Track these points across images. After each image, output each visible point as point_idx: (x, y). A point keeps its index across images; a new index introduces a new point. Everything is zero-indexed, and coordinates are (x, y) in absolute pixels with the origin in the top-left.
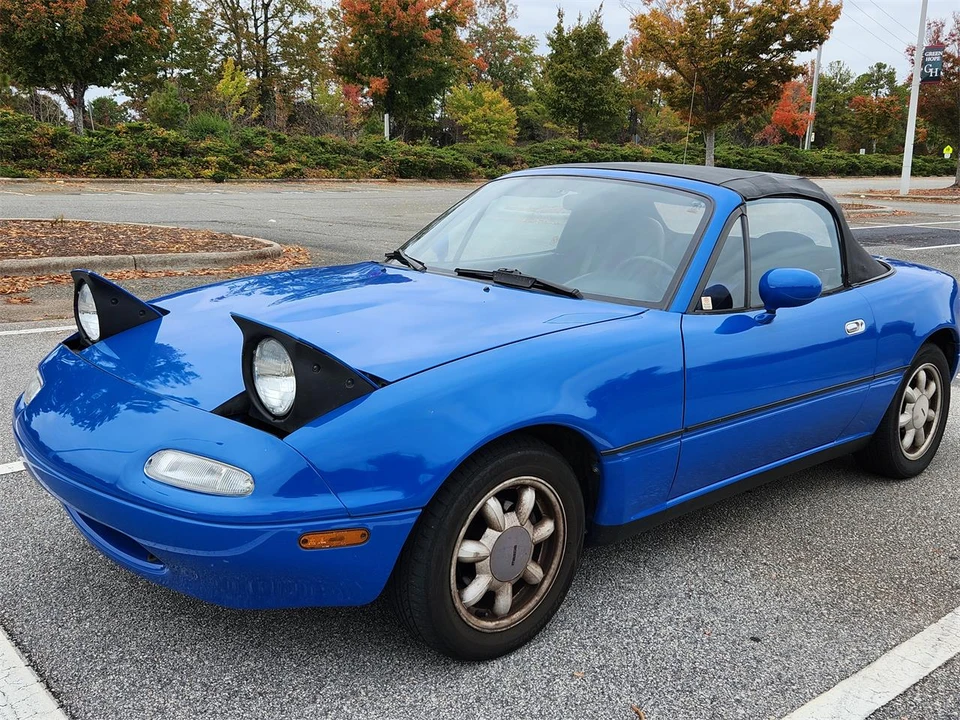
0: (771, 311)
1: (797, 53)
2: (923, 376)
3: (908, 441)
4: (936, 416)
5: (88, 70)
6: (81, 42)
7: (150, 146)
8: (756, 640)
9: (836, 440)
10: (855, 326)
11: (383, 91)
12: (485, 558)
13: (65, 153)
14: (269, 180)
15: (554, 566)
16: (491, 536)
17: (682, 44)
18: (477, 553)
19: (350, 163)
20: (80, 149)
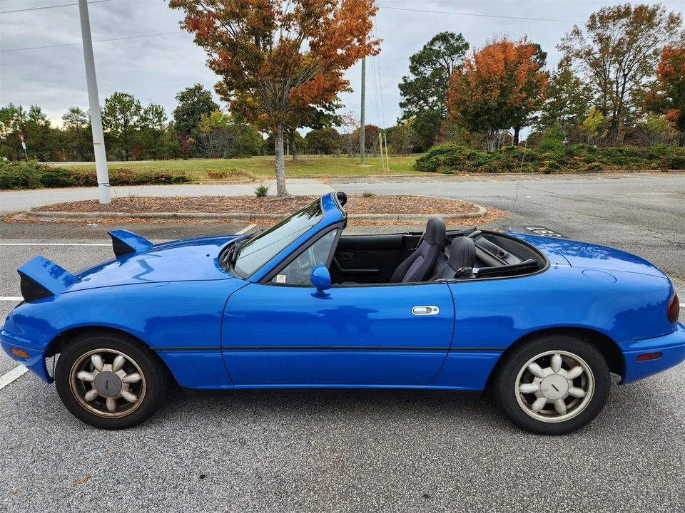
0: (322, 290)
2: (558, 360)
3: (538, 405)
4: (588, 396)
5: (499, 122)
6: (496, 110)
8: (202, 477)
9: (428, 385)
10: (426, 310)
11: (676, 117)
12: (91, 381)
14: (578, 172)
18: (84, 378)
19: (636, 161)
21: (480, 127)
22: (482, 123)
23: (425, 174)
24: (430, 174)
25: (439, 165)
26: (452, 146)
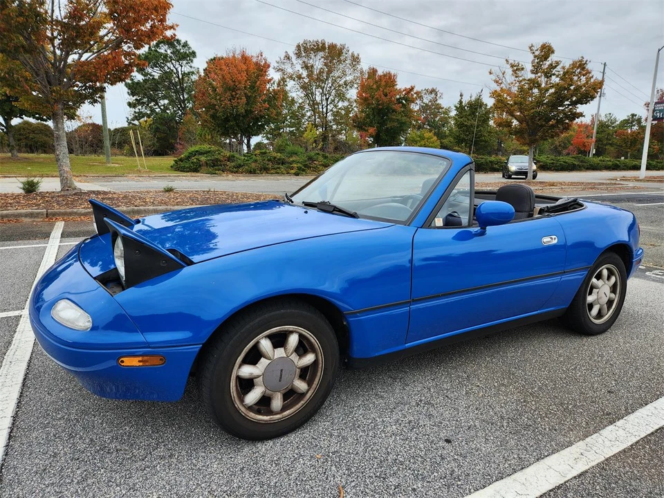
0: (483, 228)
1: (579, 105)
2: (605, 272)
3: (595, 311)
4: (616, 298)
6: (243, 117)
7: (269, 160)
8: (448, 441)
9: (539, 310)
10: (550, 239)
11: (374, 134)
12: (258, 377)
13: (233, 164)
15: (316, 382)
16: (264, 362)
17: (515, 103)
18: (251, 374)
20: (239, 162)
21: (230, 131)
22: (232, 127)
23: (189, 174)
24: (193, 174)
25: (200, 166)
26: (210, 148)
